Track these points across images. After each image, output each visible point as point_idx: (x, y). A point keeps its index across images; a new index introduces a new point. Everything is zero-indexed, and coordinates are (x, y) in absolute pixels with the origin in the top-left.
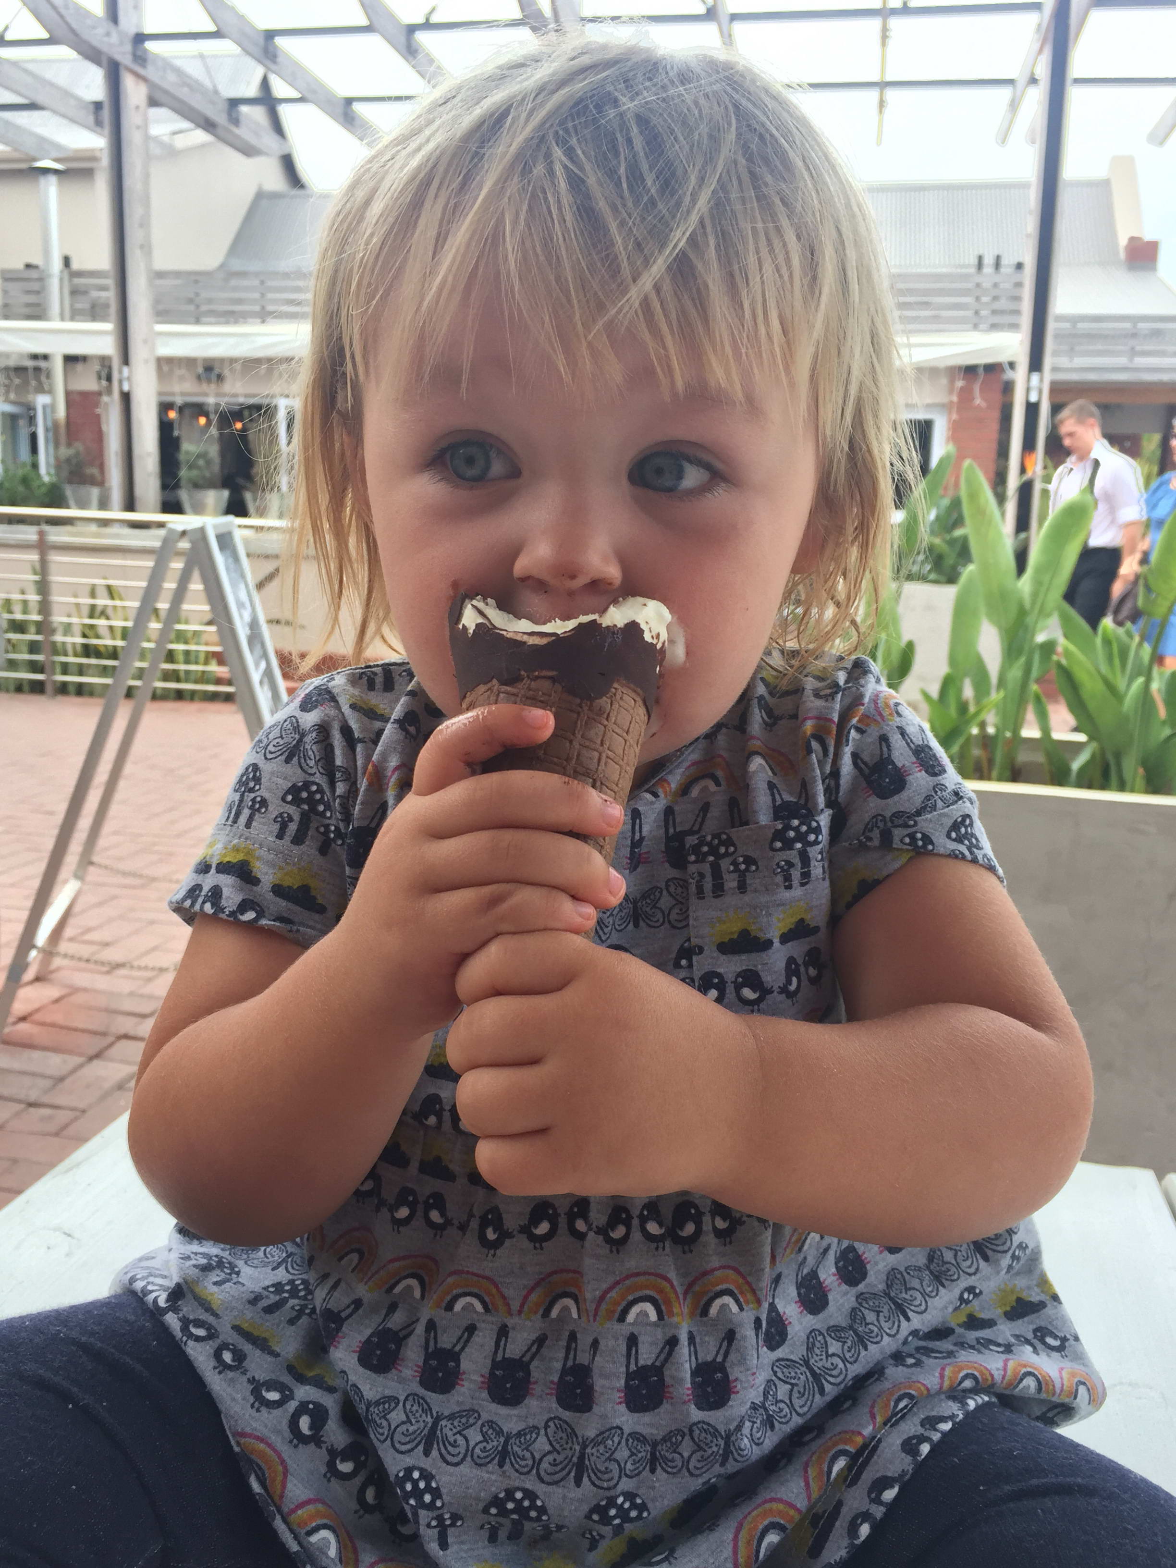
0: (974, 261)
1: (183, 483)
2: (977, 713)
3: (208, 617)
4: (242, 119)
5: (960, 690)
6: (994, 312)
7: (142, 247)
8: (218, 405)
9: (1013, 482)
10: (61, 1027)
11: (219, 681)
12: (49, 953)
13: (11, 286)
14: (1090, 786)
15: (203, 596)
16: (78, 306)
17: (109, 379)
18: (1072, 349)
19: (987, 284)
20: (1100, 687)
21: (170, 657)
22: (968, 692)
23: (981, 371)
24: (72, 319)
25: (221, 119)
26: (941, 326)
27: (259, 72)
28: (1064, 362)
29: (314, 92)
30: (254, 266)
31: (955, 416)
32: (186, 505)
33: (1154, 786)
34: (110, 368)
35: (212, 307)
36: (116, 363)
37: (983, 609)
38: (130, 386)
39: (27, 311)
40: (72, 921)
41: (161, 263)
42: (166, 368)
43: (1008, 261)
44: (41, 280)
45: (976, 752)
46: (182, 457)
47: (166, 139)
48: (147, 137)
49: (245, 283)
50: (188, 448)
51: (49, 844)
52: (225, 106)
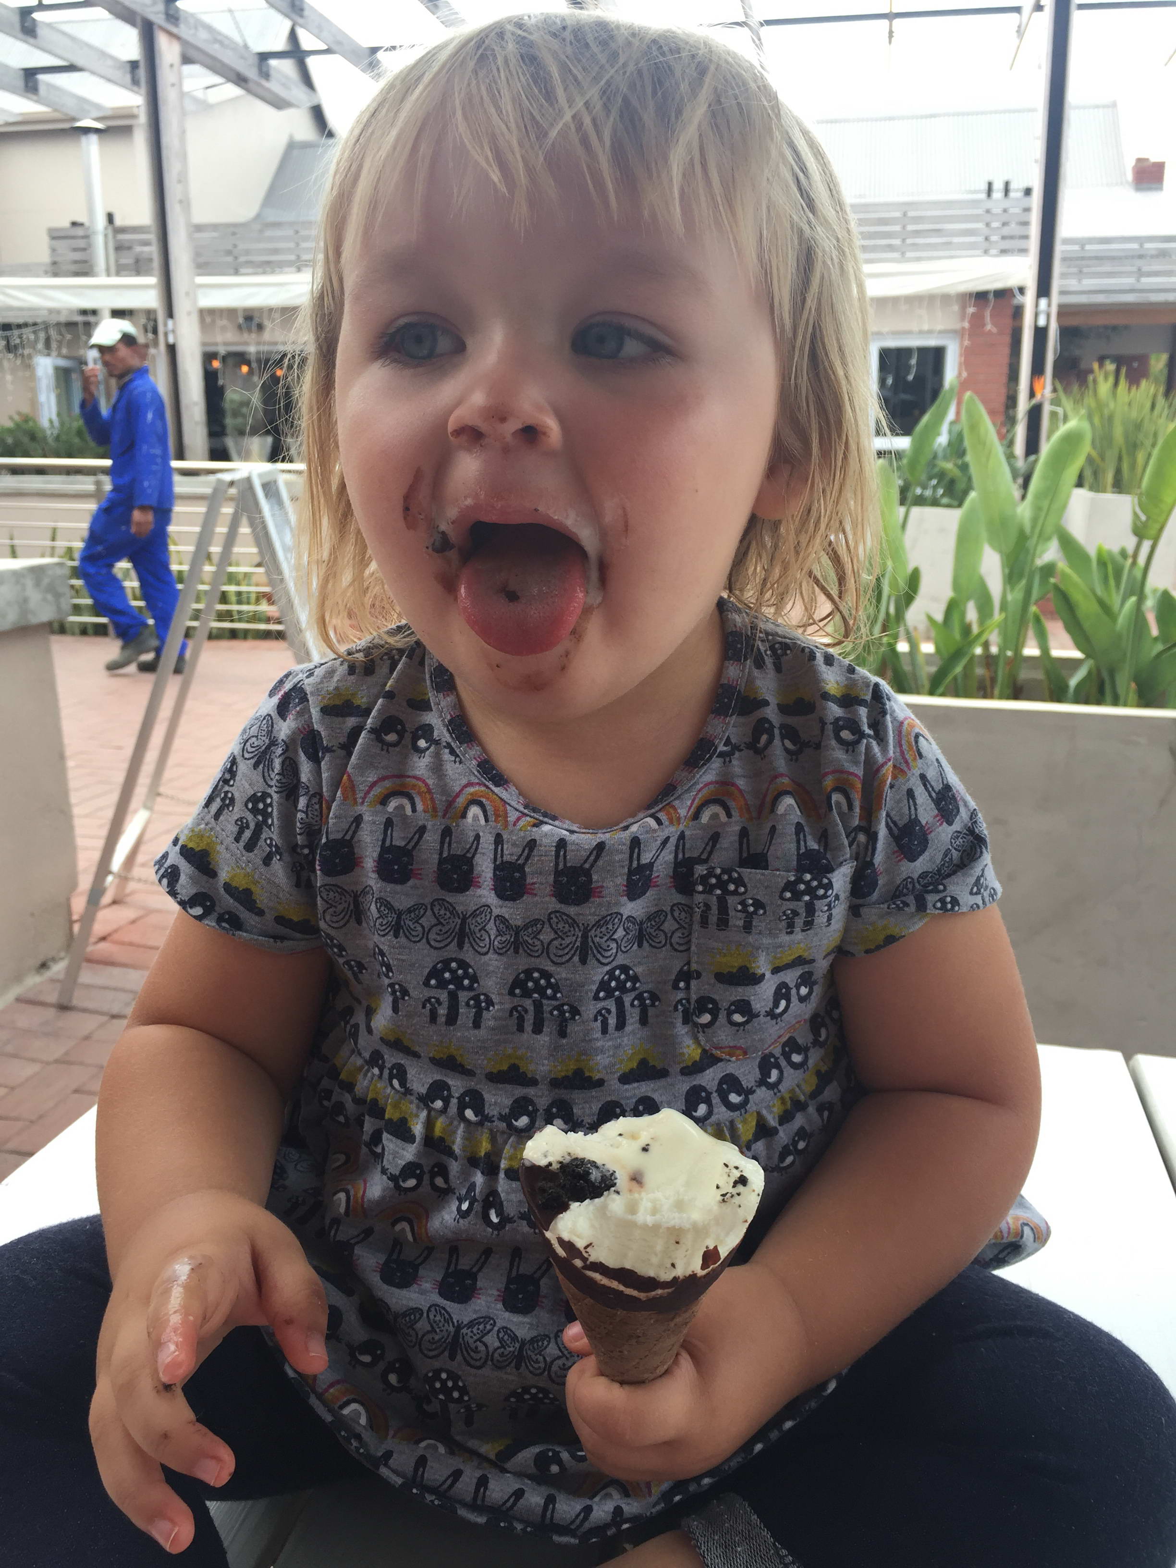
0: (985, 187)
1: (229, 430)
2: (979, 635)
3: (257, 559)
4: (273, 73)
5: (963, 614)
6: (1004, 238)
7: (181, 202)
8: (258, 353)
9: (1023, 405)
10: (139, 946)
11: (268, 620)
12: (124, 878)
13: (58, 244)
14: (1087, 702)
15: (251, 539)
16: (123, 261)
17: (155, 331)
18: (1081, 272)
19: (997, 210)
20: (1095, 607)
21: (224, 598)
22: (972, 614)
23: (991, 296)
24: (118, 274)
25: (251, 73)
26: (953, 253)
27: (287, 24)
28: (1073, 284)
29: (339, 43)
30: (288, 216)
31: (966, 343)
32: (233, 452)
33: (1145, 701)
34: (155, 321)
35: (250, 258)
36: (161, 316)
37: (984, 535)
38: (175, 337)
39: (74, 268)
40: (143, 848)
41: (199, 217)
42: (208, 320)
43: (1018, 185)
44: (86, 237)
45: (979, 671)
46: (227, 405)
47: (200, 94)
48: (182, 95)
49: (278, 233)
50: (233, 395)
51: (119, 777)
52: (255, 60)
